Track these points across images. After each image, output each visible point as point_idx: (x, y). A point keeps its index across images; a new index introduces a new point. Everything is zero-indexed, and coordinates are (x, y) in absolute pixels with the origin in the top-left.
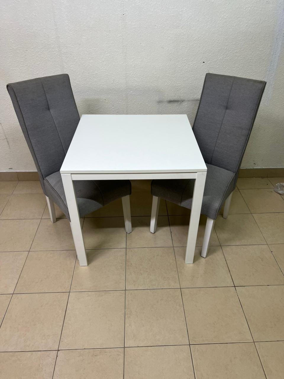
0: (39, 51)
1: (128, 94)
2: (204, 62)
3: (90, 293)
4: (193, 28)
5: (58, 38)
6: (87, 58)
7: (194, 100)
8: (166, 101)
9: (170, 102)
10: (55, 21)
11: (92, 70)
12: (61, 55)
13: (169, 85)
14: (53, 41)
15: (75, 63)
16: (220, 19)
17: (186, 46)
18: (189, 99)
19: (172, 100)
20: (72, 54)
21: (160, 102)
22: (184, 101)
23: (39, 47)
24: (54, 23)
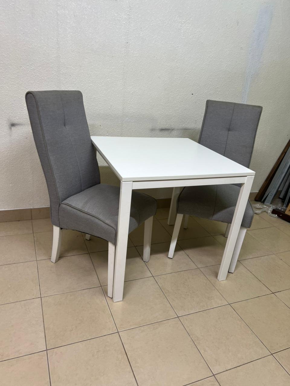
0: (35, 69)
1: (124, 120)
2: (192, 94)
3: (142, 328)
4: (186, 63)
5: (59, 57)
6: (87, 81)
7: (182, 129)
8: (158, 129)
9: (162, 130)
10: (59, 40)
11: (90, 94)
12: (59, 76)
13: (162, 113)
14: (52, 60)
15: (74, 85)
16: (207, 58)
17: (179, 78)
18: (178, 128)
19: (164, 128)
20: (71, 75)
21: (153, 130)
22: (174, 129)
23: (36, 65)
24: (57, 41)
